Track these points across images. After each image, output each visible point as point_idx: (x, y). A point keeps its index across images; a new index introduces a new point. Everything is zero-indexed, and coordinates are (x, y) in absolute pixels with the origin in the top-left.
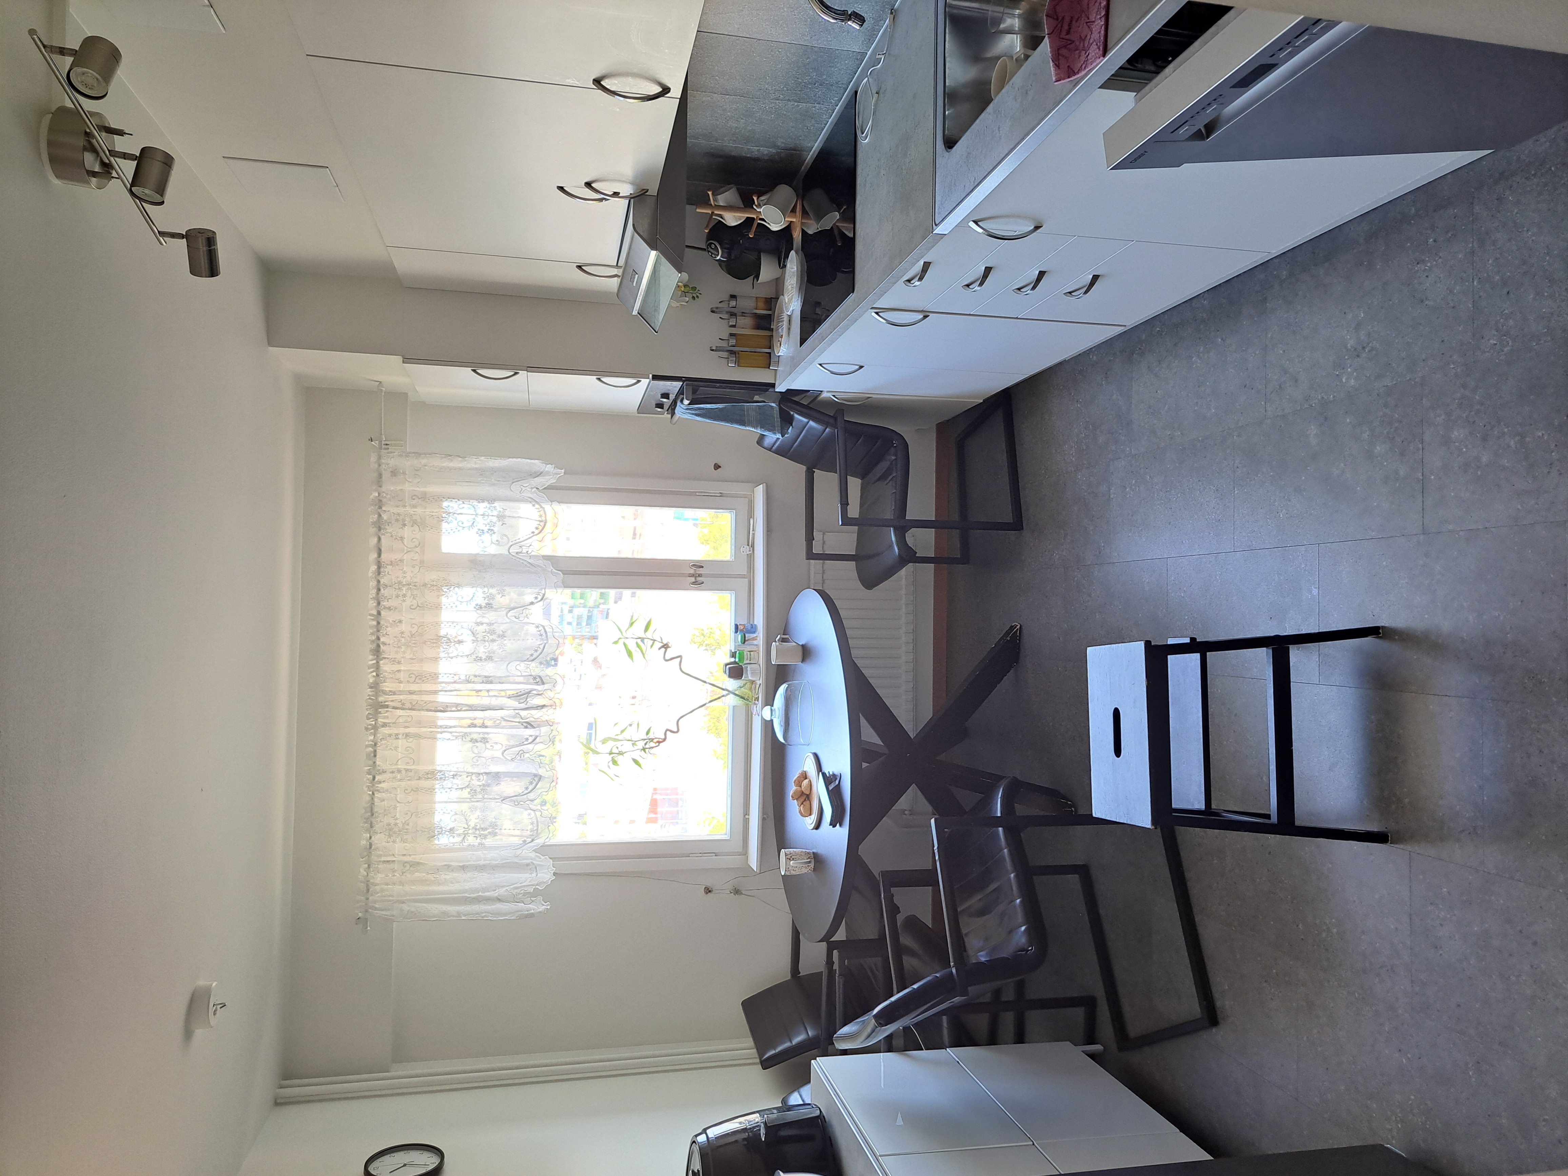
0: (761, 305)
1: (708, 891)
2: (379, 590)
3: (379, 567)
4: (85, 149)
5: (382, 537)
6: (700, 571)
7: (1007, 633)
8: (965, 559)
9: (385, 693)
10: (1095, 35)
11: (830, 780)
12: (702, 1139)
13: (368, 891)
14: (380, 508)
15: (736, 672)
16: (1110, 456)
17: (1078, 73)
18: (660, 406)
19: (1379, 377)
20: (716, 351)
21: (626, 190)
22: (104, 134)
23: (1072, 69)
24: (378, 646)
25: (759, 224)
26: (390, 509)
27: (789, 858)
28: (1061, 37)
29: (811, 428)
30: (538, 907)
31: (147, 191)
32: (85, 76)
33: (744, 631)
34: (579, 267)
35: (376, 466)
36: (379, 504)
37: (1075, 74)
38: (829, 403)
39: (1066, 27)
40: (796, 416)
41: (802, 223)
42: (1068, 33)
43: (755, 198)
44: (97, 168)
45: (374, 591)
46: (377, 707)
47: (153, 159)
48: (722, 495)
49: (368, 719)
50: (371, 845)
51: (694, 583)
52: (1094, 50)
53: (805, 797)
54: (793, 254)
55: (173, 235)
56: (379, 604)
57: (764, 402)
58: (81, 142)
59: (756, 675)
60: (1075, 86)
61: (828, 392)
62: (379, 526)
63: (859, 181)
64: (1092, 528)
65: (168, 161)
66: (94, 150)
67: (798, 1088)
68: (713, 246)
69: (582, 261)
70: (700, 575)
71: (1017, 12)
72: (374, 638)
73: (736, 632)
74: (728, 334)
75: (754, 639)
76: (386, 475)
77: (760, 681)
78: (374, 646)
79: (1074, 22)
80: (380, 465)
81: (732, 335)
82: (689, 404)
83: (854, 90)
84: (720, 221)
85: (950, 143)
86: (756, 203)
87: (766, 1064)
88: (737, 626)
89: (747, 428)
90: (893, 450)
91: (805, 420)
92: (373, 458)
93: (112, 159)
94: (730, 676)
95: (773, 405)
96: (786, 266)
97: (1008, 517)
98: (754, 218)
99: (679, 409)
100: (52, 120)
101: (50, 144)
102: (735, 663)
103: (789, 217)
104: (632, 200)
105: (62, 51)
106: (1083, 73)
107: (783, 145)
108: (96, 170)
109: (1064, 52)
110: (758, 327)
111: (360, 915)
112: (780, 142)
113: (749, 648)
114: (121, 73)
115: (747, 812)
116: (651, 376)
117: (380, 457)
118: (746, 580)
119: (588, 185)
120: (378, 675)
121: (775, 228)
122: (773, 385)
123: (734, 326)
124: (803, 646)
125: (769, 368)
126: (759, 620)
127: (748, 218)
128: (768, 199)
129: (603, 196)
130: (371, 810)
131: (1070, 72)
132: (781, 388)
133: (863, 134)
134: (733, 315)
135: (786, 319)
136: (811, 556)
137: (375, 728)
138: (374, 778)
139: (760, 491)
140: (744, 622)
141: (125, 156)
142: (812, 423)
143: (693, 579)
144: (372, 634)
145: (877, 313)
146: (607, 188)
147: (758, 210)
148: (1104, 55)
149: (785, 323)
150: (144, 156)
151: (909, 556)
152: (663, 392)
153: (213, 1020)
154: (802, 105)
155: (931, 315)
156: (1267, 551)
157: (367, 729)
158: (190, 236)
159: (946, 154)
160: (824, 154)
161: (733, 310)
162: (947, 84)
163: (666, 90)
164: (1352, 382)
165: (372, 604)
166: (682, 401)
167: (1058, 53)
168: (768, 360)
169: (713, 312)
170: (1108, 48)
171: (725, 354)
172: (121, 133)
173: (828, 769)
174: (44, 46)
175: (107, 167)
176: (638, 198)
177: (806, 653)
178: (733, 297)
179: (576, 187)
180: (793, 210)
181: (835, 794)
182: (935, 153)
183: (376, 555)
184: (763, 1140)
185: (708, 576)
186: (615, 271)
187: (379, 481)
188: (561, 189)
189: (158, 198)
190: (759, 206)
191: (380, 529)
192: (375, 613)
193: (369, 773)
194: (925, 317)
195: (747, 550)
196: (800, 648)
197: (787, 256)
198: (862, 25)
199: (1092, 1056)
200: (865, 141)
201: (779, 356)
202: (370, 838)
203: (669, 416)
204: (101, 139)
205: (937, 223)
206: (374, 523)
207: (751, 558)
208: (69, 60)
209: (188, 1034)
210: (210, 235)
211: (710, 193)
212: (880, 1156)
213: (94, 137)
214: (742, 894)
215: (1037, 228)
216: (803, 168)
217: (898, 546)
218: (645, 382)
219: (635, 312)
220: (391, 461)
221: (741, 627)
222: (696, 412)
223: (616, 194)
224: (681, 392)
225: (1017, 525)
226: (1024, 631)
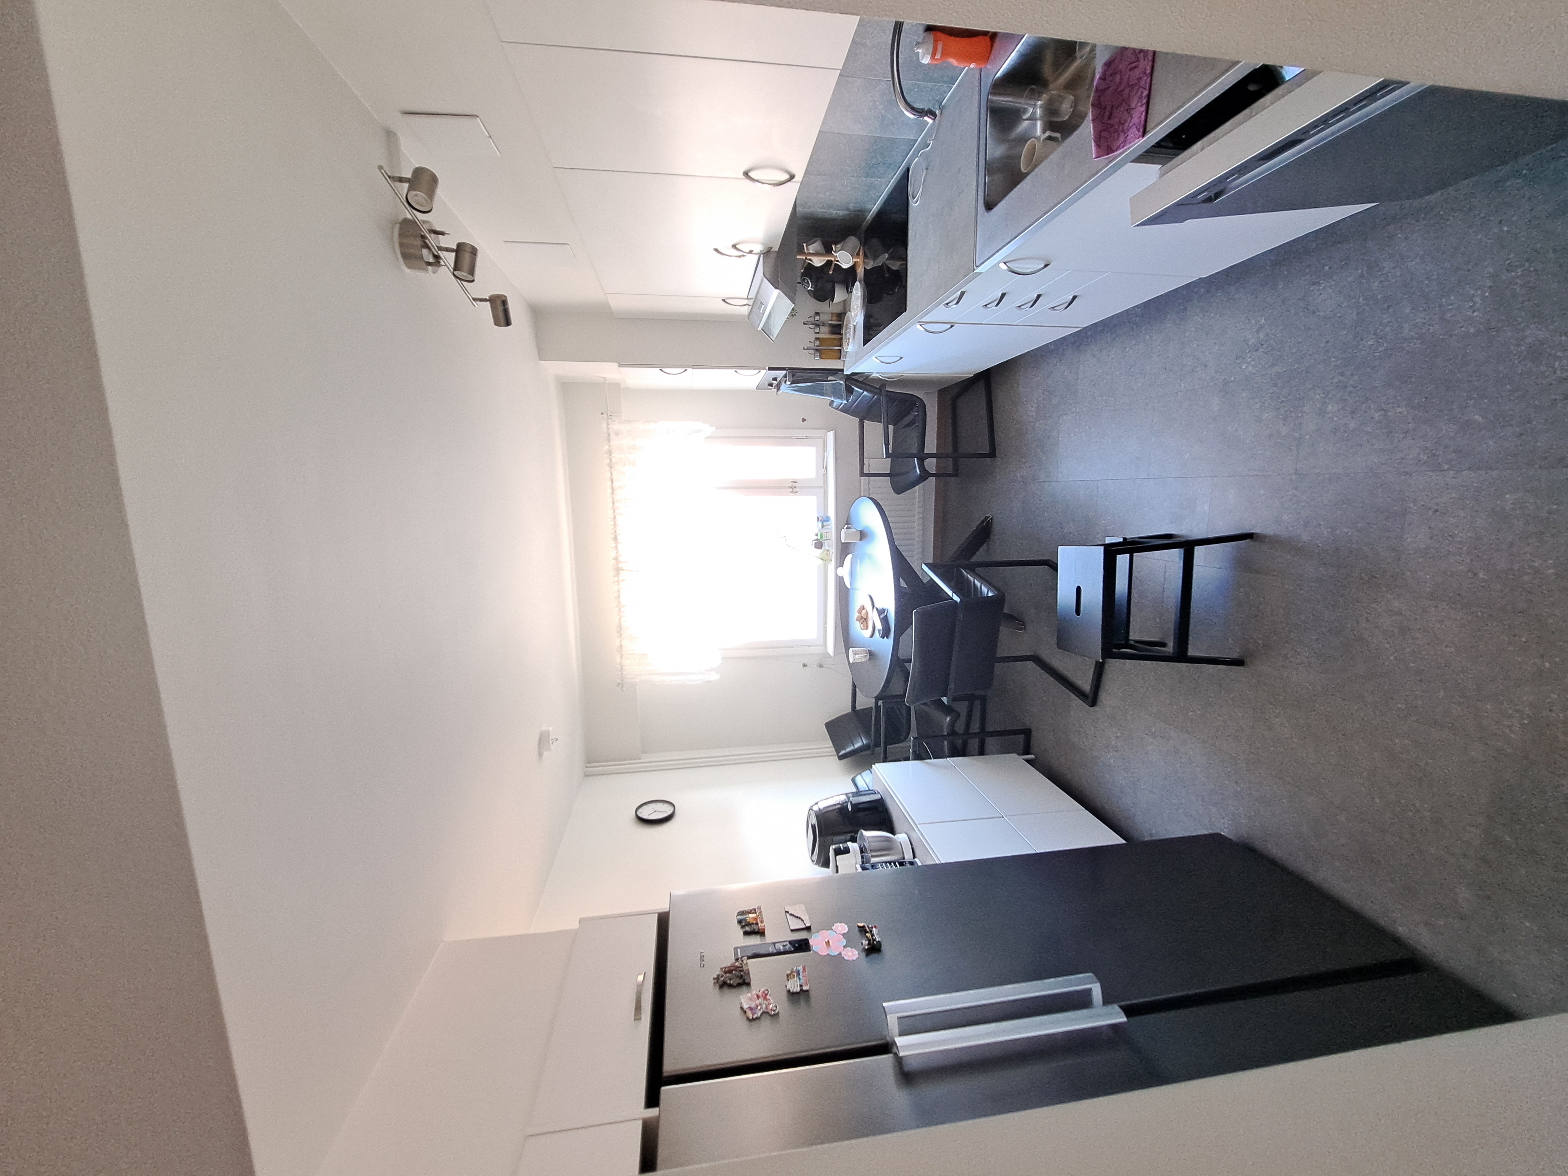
0: (834, 318)
1: (805, 665)
2: (614, 503)
3: (613, 490)
4: (423, 247)
5: (613, 473)
6: (795, 485)
7: (983, 521)
8: (955, 474)
9: (622, 562)
10: (1135, 120)
11: (881, 611)
12: (816, 808)
13: (622, 669)
14: (611, 455)
15: (819, 545)
16: (1061, 412)
17: (1116, 151)
18: (771, 385)
19: (1272, 365)
20: (807, 349)
21: (758, 248)
22: (433, 235)
23: (1111, 148)
24: (616, 536)
25: (835, 264)
26: (616, 456)
27: (855, 654)
28: (1103, 121)
29: (865, 396)
30: (714, 677)
31: (463, 274)
32: (418, 197)
33: (824, 520)
34: (724, 300)
35: (606, 430)
36: (610, 452)
37: (1113, 152)
38: (877, 380)
39: (1107, 114)
40: (856, 388)
41: (864, 263)
42: (1109, 118)
43: (833, 247)
44: (431, 260)
45: (611, 504)
46: (618, 570)
47: (465, 251)
48: (807, 438)
49: (614, 577)
50: (621, 646)
51: (792, 492)
52: (1133, 132)
53: (864, 620)
54: (857, 284)
55: (482, 300)
56: (614, 511)
57: (835, 380)
58: (419, 242)
59: (831, 547)
60: (1111, 162)
61: (877, 373)
62: (611, 466)
63: (911, 233)
64: (1044, 458)
65: (474, 251)
66: (427, 247)
67: (860, 774)
68: (806, 281)
69: (724, 296)
70: (795, 487)
71: (1039, 103)
72: (613, 531)
73: (818, 521)
74: (814, 339)
75: (828, 525)
76: (612, 435)
77: (833, 550)
78: (613, 536)
79: (1114, 110)
80: (608, 429)
81: (817, 339)
82: (791, 384)
83: (906, 167)
84: (809, 263)
85: (989, 206)
86: (834, 250)
87: (841, 758)
88: (818, 518)
89: (825, 398)
90: (916, 409)
91: (861, 391)
92: (604, 425)
93: (439, 252)
94: (815, 547)
95: (842, 382)
96: (852, 292)
97: (987, 450)
98: (832, 261)
99: (783, 387)
100: (400, 229)
101: (401, 245)
102: (817, 539)
103: (856, 258)
104: (762, 256)
105: (401, 180)
106: (1121, 151)
107: (853, 208)
108: (431, 261)
109: (1104, 134)
110: (832, 333)
111: (619, 681)
112: (851, 207)
113: (826, 531)
114: (440, 192)
115: (825, 623)
116: (767, 368)
117: (608, 424)
118: (823, 489)
119: (734, 246)
120: (617, 553)
121: (845, 266)
122: (842, 370)
123: (818, 333)
124: (861, 531)
125: (840, 358)
126: (832, 513)
127: (828, 260)
128: (842, 246)
129: (741, 253)
130: (620, 626)
131: (1109, 150)
132: (847, 372)
133: (914, 199)
134: (817, 325)
135: (852, 327)
136: (863, 474)
137: (618, 582)
138: (620, 609)
139: (831, 435)
140: (822, 515)
141: (447, 250)
142: (865, 393)
143: (791, 490)
144: (612, 529)
145: (921, 325)
146: (745, 248)
147: (835, 255)
148: (1143, 136)
149: (852, 330)
150: (460, 249)
151: (925, 475)
152: (774, 377)
153: (552, 747)
154: (869, 180)
155: (956, 325)
156: (1173, 480)
157: (614, 582)
158: (493, 300)
159: (986, 214)
160: (880, 213)
161: (817, 322)
162: (987, 159)
163: (792, 177)
164: (1250, 368)
165: (611, 511)
166: (785, 382)
167: (1100, 136)
168: (839, 355)
169: (805, 324)
170: (1148, 130)
171: (813, 352)
172: (442, 233)
173: (879, 605)
174: (389, 177)
175: (437, 258)
176: (767, 253)
177: (863, 535)
178: (817, 314)
179: (727, 249)
180: (858, 254)
181: (885, 621)
182: (976, 215)
183: (610, 483)
184: (850, 810)
185: (801, 487)
186: (746, 302)
187: (609, 439)
188: (716, 250)
189: (470, 278)
190: (835, 252)
191: (611, 467)
192: (612, 517)
193: (617, 606)
194: (952, 326)
195: (823, 471)
196: (859, 533)
197: (853, 285)
198: (934, 119)
199: (1028, 761)
200: (914, 205)
201: (846, 352)
202: (621, 641)
203: (776, 390)
204: (431, 239)
205: (977, 265)
206: (608, 464)
207: (825, 476)
208: (406, 186)
209: (540, 755)
210: (504, 298)
211: (805, 245)
212: (919, 824)
213: (427, 238)
214: (823, 667)
215: (1046, 266)
216: (864, 223)
217: (919, 468)
218: (763, 372)
219: (760, 329)
220: (615, 426)
221: (820, 518)
222: (795, 389)
223: (751, 252)
224: (785, 376)
225: (992, 454)
226: (994, 520)
